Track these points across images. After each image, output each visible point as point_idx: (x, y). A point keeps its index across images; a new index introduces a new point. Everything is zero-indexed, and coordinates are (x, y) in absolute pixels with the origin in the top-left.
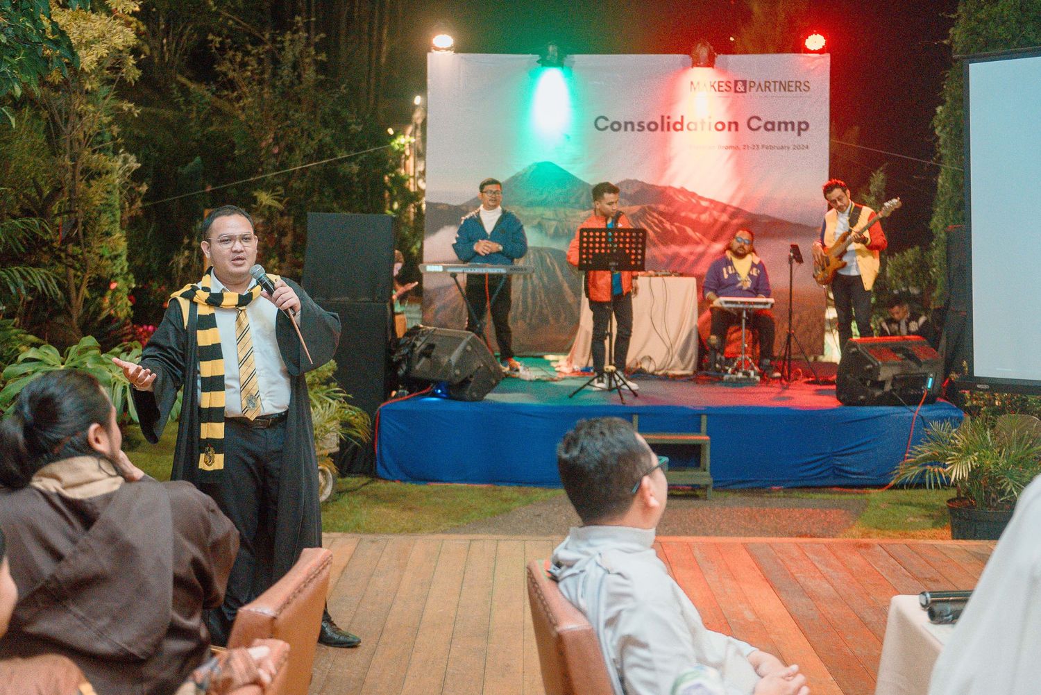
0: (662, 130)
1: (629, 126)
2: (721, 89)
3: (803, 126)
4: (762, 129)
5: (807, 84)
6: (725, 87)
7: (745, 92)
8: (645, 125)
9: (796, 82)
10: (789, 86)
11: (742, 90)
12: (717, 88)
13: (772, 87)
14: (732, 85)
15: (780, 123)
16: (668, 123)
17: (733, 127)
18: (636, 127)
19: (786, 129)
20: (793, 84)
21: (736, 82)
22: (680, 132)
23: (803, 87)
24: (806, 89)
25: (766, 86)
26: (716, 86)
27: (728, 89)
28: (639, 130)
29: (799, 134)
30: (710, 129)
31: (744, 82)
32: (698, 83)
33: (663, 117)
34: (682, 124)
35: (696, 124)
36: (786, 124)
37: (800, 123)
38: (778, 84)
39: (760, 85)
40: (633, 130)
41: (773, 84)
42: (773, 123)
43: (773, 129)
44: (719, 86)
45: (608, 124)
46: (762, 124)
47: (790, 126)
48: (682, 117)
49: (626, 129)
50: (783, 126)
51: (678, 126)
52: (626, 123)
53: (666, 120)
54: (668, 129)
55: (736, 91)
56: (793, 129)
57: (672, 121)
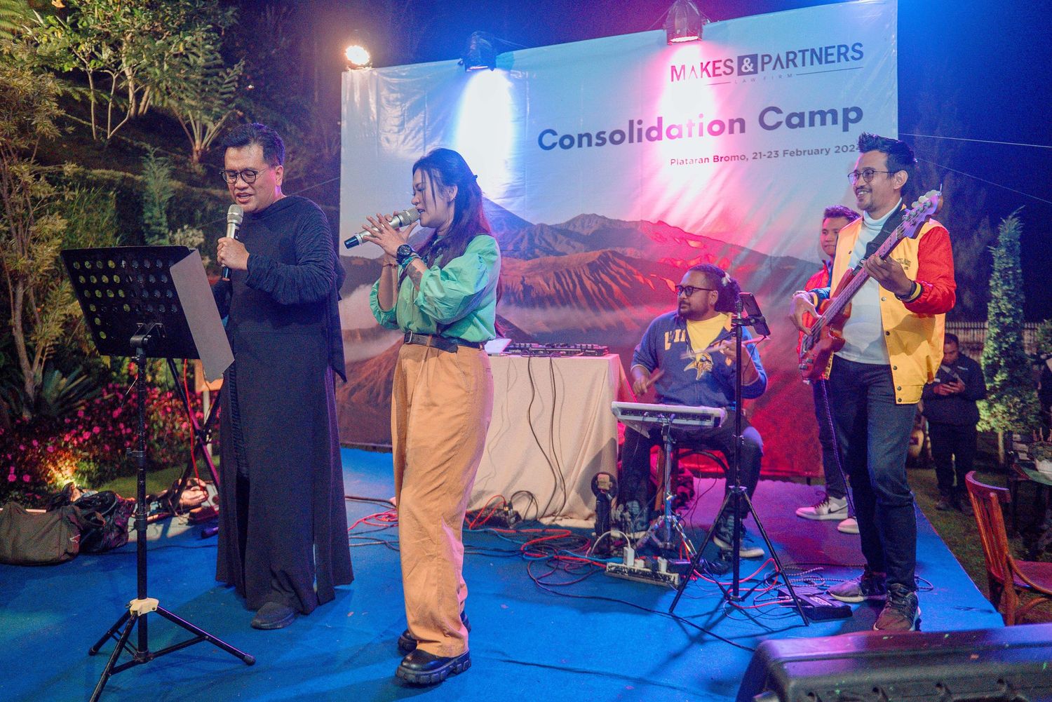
0: (631, 141)
1: (585, 140)
2: (717, 72)
3: (853, 115)
4: (784, 125)
5: (857, 48)
6: (723, 68)
7: (755, 72)
8: (607, 136)
9: (839, 47)
10: (827, 55)
11: (750, 69)
12: (711, 74)
13: (799, 61)
14: (735, 65)
15: (812, 114)
16: (640, 131)
17: (737, 126)
18: (595, 140)
19: (823, 123)
20: (835, 51)
21: (741, 59)
22: (657, 142)
23: (850, 53)
24: (857, 55)
25: (788, 60)
26: (710, 68)
27: (728, 71)
28: (597, 144)
29: (846, 129)
30: (701, 134)
31: (754, 58)
32: (683, 67)
33: (631, 123)
34: (659, 128)
35: (680, 128)
36: (823, 114)
37: (846, 111)
38: (808, 55)
39: (778, 58)
40: (590, 144)
41: (800, 55)
42: (801, 116)
43: (801, 124)
44: (714, 68)
45: (556, 139)
46: (783, 118)
47: (829, 117)
48: (660, 120)
49: (580, 145)
50: (818, 118)
51: (654, 134)
52: (581, 137)
53: (636, 126)
54: (640, 140)
55: (740, 73)
56: (835, 122)
57: (645, 128)
